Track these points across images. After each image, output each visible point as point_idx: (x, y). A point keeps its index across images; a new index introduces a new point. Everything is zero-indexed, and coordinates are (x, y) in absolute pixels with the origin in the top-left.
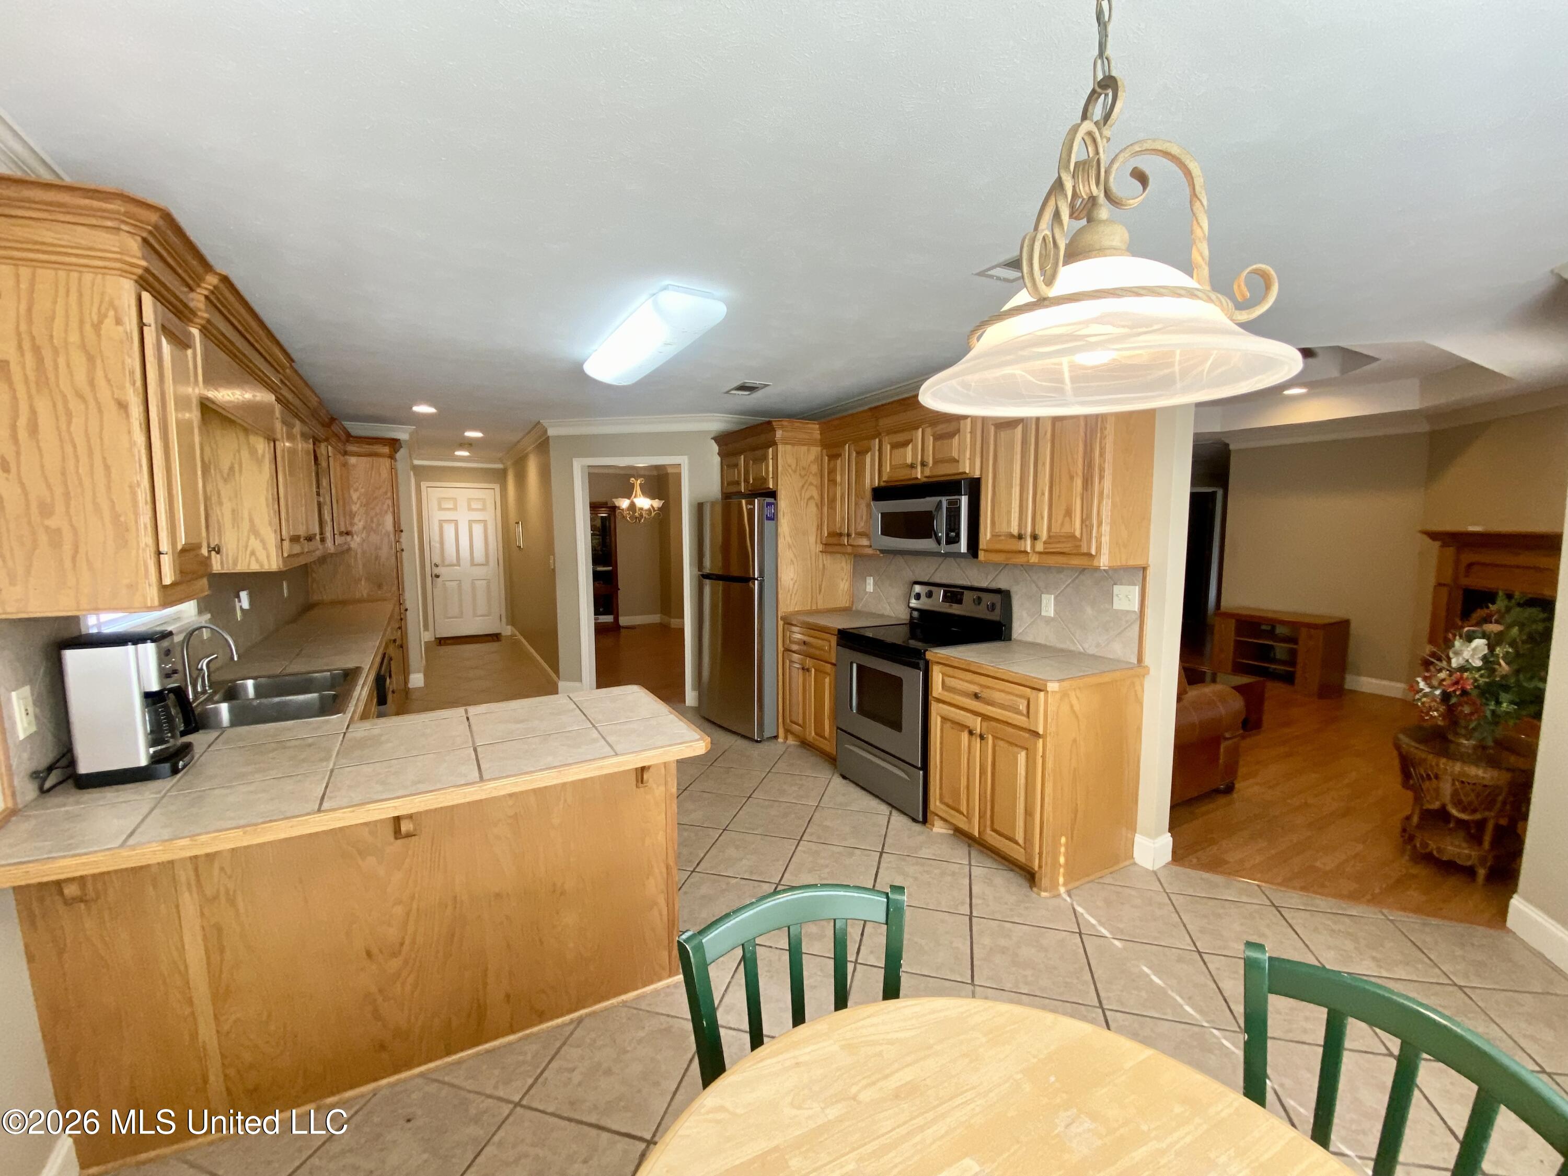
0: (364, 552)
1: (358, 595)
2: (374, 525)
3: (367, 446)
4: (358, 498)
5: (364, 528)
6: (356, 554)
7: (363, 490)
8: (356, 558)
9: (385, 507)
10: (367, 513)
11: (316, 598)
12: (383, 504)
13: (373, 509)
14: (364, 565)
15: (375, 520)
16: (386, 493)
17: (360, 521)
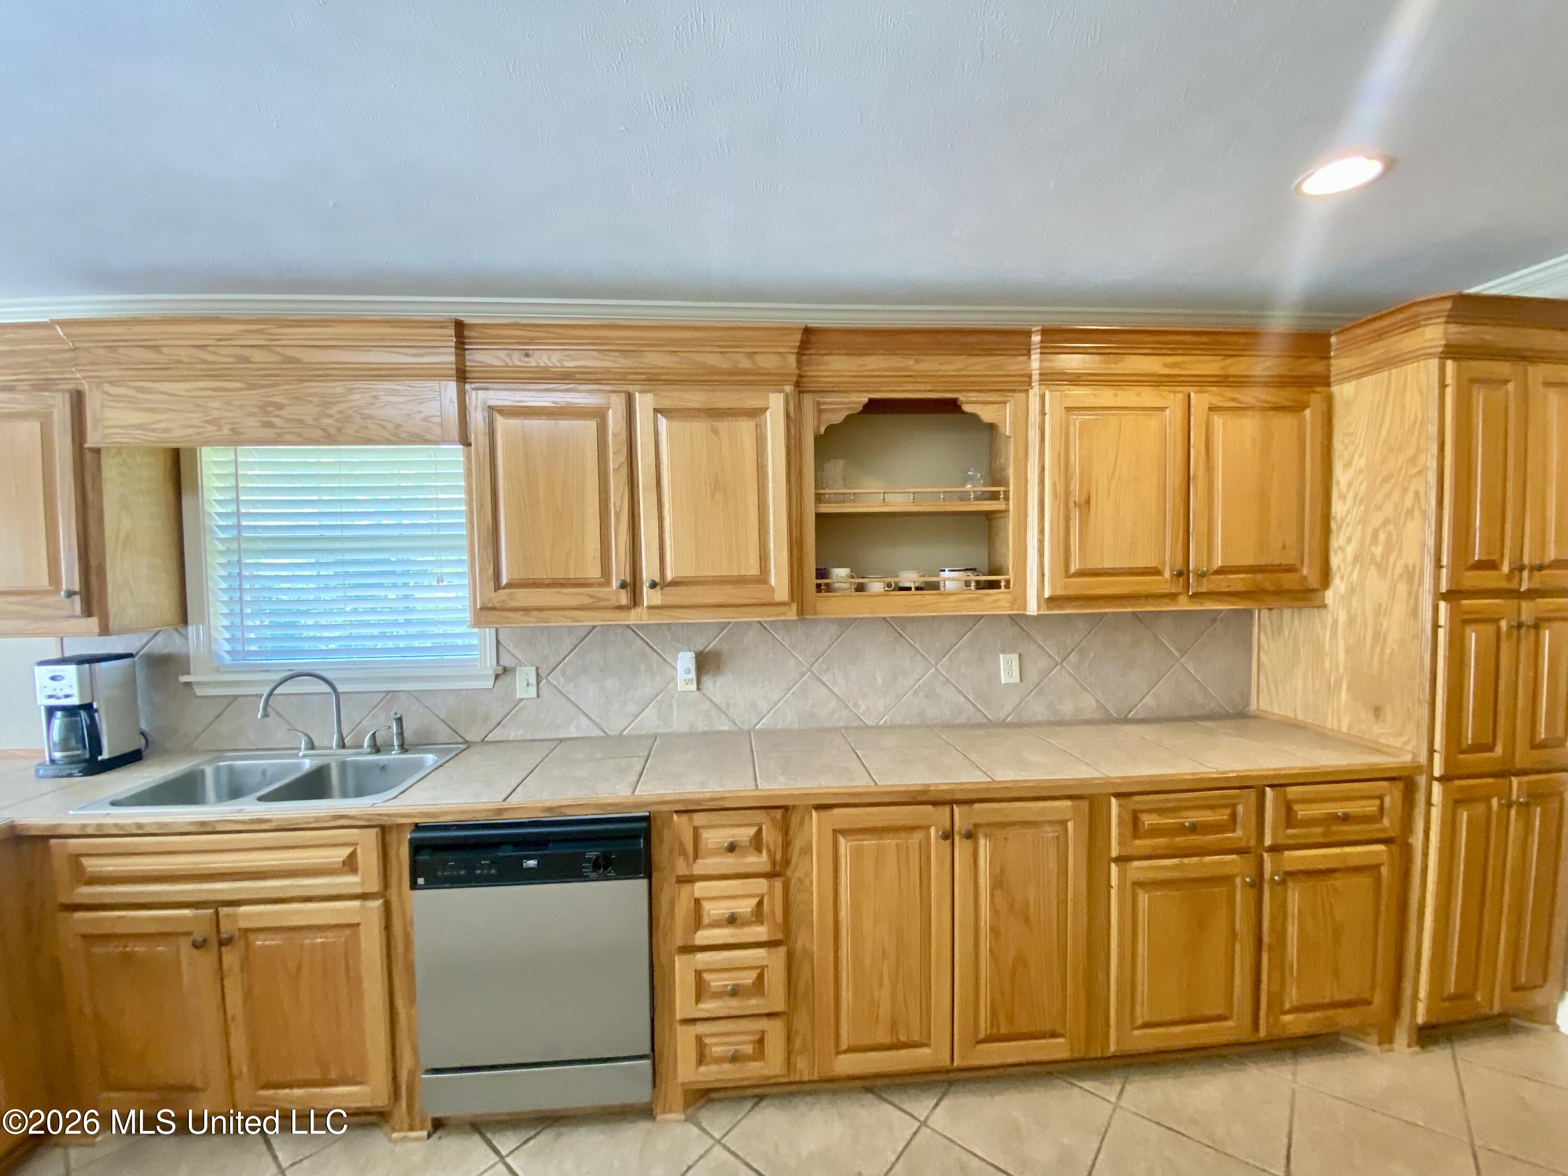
0: (1351, 620)
1: (1331, 723)
2: (1378, 551)
3: (1380, 343)
4: (1350, 484)
5: (1356, 559)
6: (1335, 622)
7: (1362, 462)
8: (1334, 635)
9: (1409, 499)
10: (1364, 520)
11: (1260, 702)
12: (1405, 490)
13: (1379, 508)
14: (1348, 650)
15: (1382, 536)
16: (1413, 460)
17: (1349, 540)
